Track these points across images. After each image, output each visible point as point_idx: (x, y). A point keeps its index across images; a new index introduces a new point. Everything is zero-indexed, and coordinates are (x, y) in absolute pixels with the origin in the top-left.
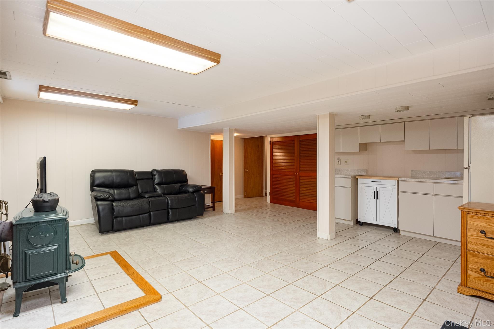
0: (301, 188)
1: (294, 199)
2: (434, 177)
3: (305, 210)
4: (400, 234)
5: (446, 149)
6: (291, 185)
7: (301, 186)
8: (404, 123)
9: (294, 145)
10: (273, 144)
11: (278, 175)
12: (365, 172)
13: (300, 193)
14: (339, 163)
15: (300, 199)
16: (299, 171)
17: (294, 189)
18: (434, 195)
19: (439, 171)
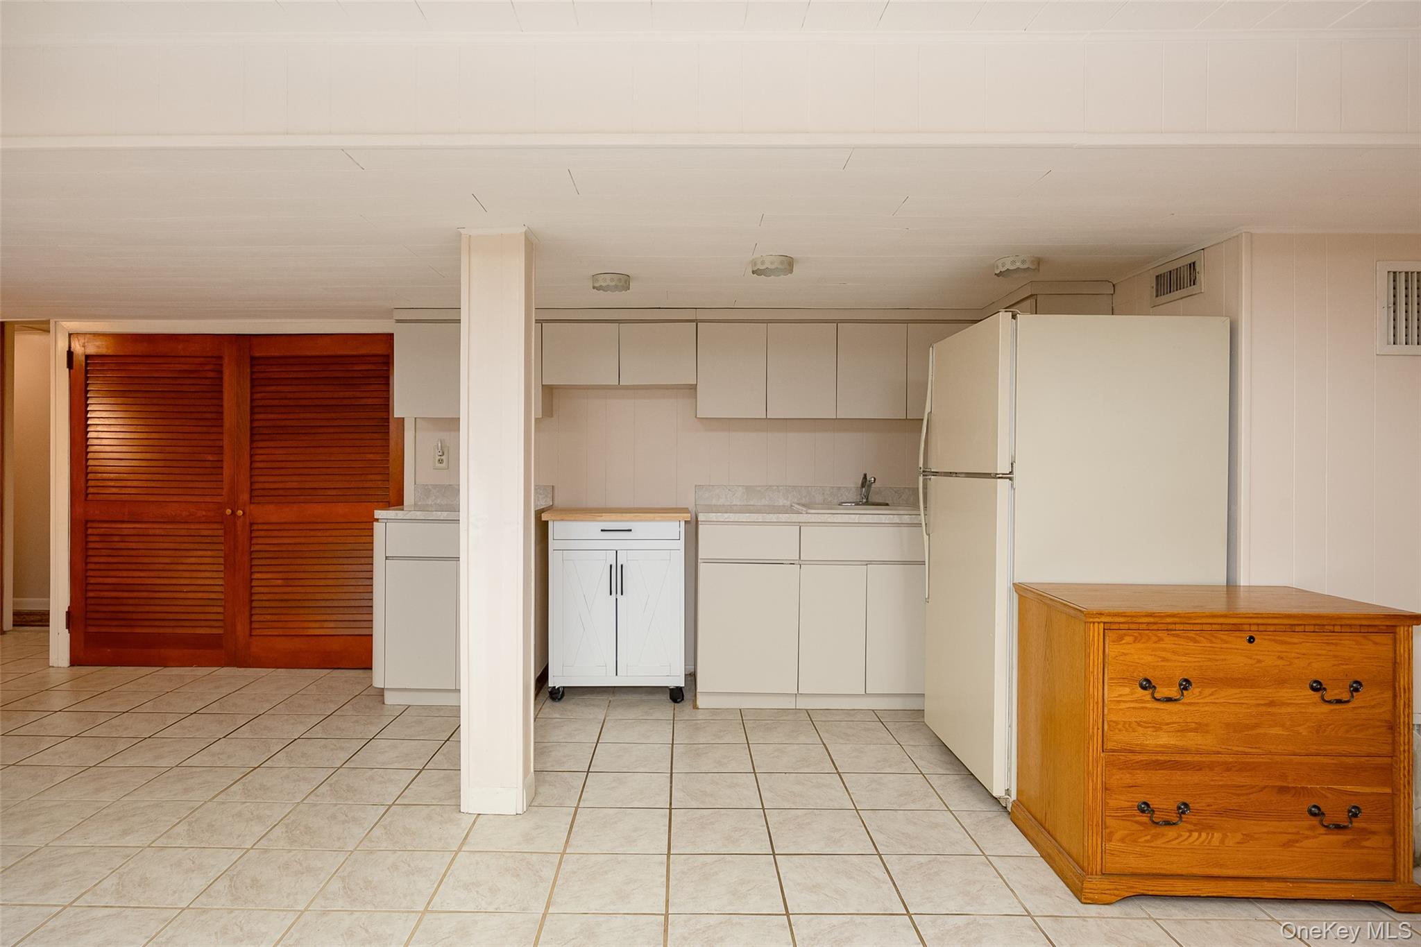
0: (256, 576)
1: (220, 631)
2: (759, 504)
3: (282, 672)
4: (695, 707)
5: (787, 419)
6: (203, 568)
7: (255, 569)
8: (695, 324)
9: (222, 378)
10: (87, 364)
11: (123, 522)
12: (546, 496)
13: (252, 601)
14: (441, 461)
15: (254, 625)
16: (245, 497)
17: (221, 582)
18: (799, 562)
19: (770, 486)
